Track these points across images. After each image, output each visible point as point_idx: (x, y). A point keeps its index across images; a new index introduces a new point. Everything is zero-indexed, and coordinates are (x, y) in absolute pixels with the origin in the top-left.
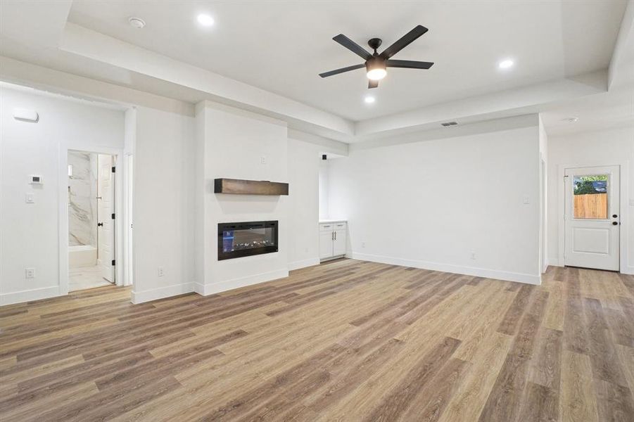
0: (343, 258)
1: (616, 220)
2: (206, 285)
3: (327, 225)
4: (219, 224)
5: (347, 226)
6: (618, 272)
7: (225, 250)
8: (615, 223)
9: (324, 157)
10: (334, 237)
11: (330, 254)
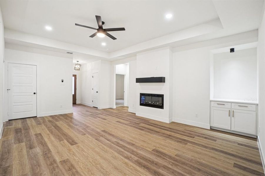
3: (221, 104)
7: (142, 103)
9: (232, 50)
10: (231, 114)
11: (226, 126)
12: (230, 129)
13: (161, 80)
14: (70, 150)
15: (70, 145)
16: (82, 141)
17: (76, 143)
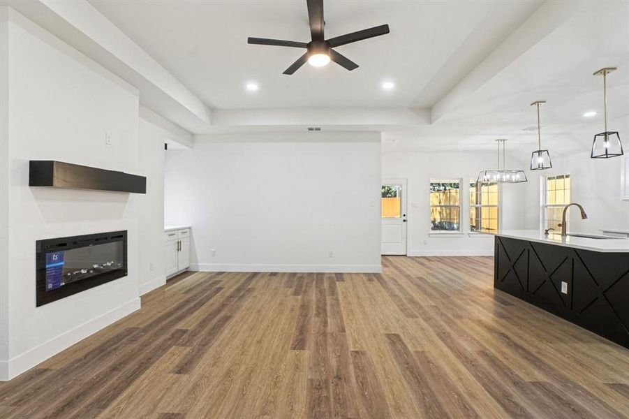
0: (186, 273)
1: (405, 218)
2: (10, 360)
3: (171, 233)
4: (37, 242)
5: (191, 232)
6: (405, 255)
7: (50, 286)
8: (404, 221)
10: (179, 247)
12: (177, 270)
13: (136, 184)
14: (403, 328)
15: (402, 336)
16: (374, 336)
17: (388, 336)
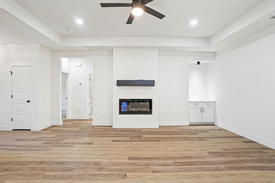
3: (196, 103)
4: (120, 99)
5: (215, 104)
7: (122, 110)
9: (199, 63)
10: (202, 110)
11: (199, 121)
12: (201, 122)
13: (151, 83)
